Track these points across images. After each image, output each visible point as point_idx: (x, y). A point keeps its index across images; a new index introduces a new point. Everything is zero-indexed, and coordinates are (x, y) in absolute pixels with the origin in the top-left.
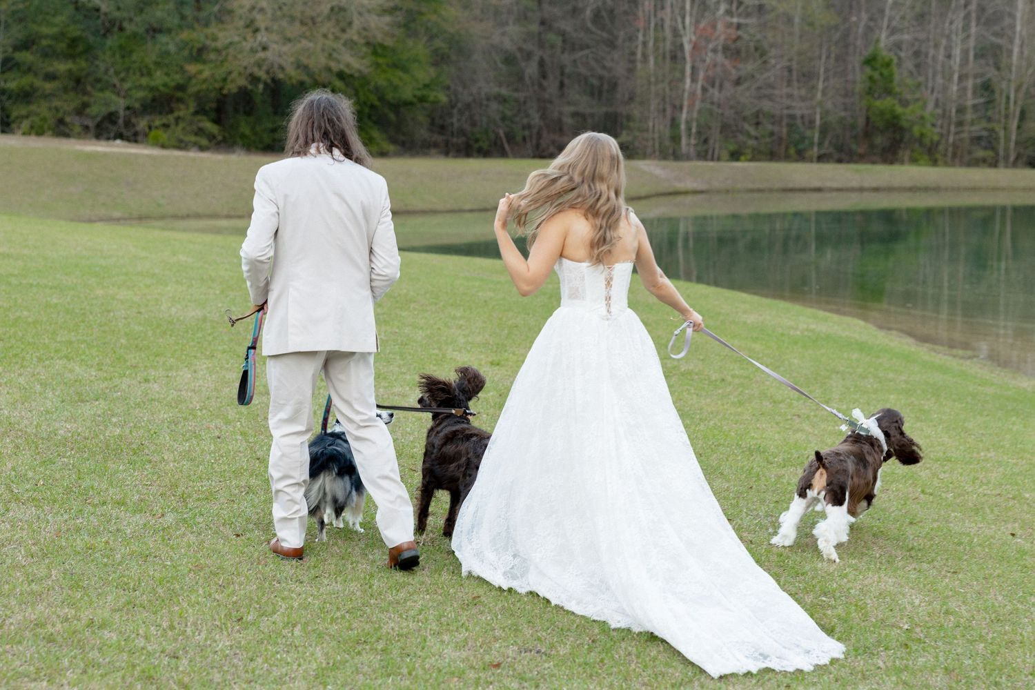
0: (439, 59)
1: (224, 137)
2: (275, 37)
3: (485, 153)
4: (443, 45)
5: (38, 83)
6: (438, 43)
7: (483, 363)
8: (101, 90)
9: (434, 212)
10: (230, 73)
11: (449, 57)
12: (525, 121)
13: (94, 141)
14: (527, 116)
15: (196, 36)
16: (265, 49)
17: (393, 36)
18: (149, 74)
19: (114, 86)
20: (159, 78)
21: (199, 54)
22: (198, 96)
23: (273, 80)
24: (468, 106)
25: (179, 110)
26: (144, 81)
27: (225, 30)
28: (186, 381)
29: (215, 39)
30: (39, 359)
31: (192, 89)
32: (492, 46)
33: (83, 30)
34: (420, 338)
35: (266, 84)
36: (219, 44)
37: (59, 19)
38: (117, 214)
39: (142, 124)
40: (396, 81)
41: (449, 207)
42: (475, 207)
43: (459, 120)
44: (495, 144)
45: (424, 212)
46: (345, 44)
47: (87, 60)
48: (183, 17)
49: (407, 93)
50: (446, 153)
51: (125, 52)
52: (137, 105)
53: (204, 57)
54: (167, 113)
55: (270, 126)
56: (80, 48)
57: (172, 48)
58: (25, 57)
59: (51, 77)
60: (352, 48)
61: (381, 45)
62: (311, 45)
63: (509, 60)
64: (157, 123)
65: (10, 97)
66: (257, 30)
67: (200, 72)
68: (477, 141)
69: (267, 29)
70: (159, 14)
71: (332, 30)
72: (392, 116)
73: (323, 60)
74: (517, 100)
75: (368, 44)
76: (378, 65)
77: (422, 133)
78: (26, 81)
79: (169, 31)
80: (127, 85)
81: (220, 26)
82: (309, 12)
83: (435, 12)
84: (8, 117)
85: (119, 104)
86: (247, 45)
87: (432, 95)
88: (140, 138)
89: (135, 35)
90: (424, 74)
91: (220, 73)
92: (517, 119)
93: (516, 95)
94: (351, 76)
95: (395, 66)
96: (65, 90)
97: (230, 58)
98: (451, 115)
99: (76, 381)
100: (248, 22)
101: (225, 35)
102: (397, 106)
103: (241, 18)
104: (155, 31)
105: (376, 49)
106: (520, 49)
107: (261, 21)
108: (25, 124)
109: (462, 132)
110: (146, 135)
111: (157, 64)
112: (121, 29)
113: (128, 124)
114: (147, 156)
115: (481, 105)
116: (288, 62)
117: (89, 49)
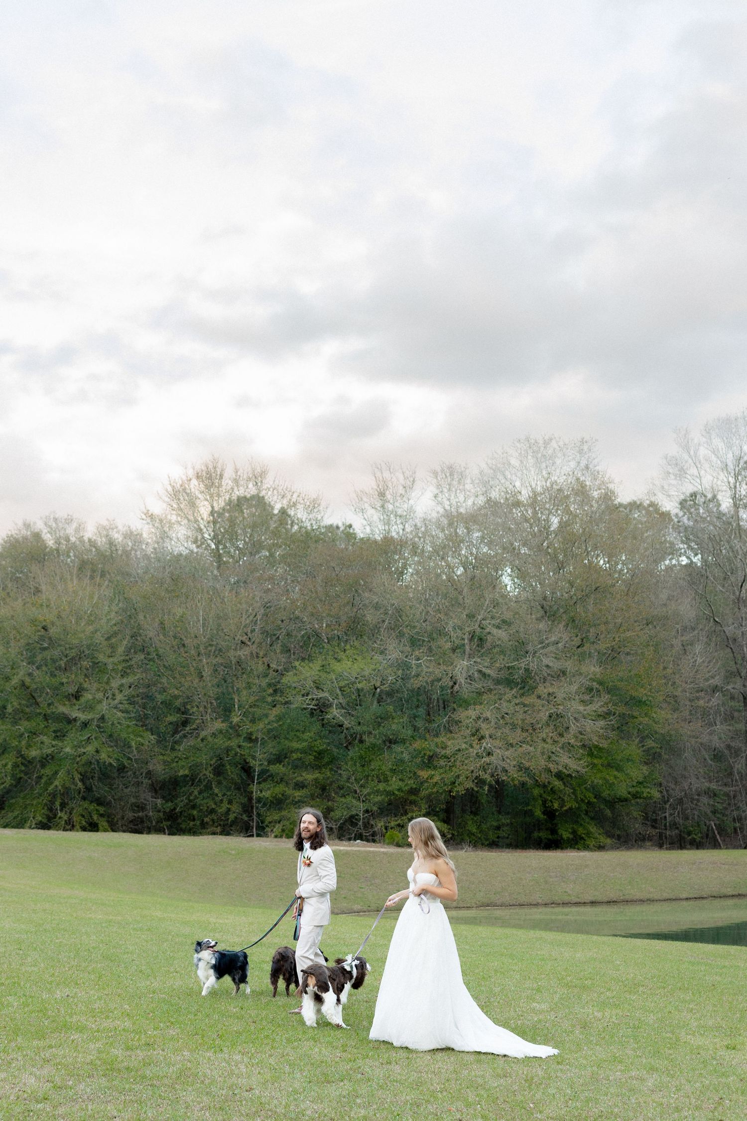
0: (652, 758)
1: (453, 835)
2: (497, 743)
3: (697, 845)
4: (653, 744)
5: (289, 791)
6: (650, 743)
7: (718, 1046)
8: (344, 796)
9: (651, 901)
10: (458, 777)
11: (660, 755)
12: (735, 813)
13: (337, 841)
14: (738, 808)
15: (428, 745)
16: (489, 754)
17: (607, 738)
18: (386, 780)
19: (355, 792)
20: (395, 784)
21: (430, 761)
22: (429, 798)
23: (497, 782)
24: (680, 801)
25: (413, 811)
26: (381, 786)
27: (453, 738)
28: (426, 1062)
29: (444, 747)
30: (288, 1040)
31: (423, 793)
32: (701, 744)
33: (329, 744)
34: (651, 1021)
35: (491, 786)
36: (448, 752)
37: (307, 735)
38: (356, 907)
39: (379, 825)
40: (611, 779)
41: (666, 895)
42: (691, 896)
43: (671, 815)
44: (707, 835)
45: (642, 901)
46: (562, 748)
47: (331, 770)
48: (415, 729)
49: (622, 791)
50: (661, 846)
51: (364, 762)
52: (375, 808)
53: (435, 763)
54: (402, 815)
55: (495, 824)
56: (326, 760)
57: (406, 756)
58: (278, 769)
59: (300, 786)
60: (569, 751)
61: (596, 747)
62: (532, 749)
63: (718, 756)
64: (393, 824)
65: (265, 805)
66: (482, 738)
67: (431, 777)
68: (689, 833)
69: (491, 737)
70: (394, 727)
71: (551, 734)
72: (608, 812)
73: (543, 763)
74: (727, 795)
75: (584, 746)
76: (594, 765)
77: (637, 827)
78: (279, 789)
79: (403, 741)
80: (365, 791)
81: (449, 735)
82: (529, 720)
83: (646, 714)
84: (262, 823)
85: (359, 808)
86: (473, 752)
87: (645, 792)
88: (377, 838)
89: (374, 746)
90: (637, 772)
91: (449, 777)
92: (728, 812)
93: (726, 789)
94: (570, 776)
95: (609, 765)
96: (313, 797)
97: (458, 763)
98: (663, 810)
99: (322, 1062)
100: (474, 730)
101: (453, 743)
102: (612, 803)
103: (467, 728)
104: (391, 742)
105: (592, 751)
106: (729, 747)
107: (486, 729)
108: (278, 828)
109: (674, 825)
110: (383, 835)
111: (393, 771)
112: (361, 741)
113: (367, 825)
114: (384, 853)
115: (693, 799)
116: (510, 765)
117: (333, 760)
